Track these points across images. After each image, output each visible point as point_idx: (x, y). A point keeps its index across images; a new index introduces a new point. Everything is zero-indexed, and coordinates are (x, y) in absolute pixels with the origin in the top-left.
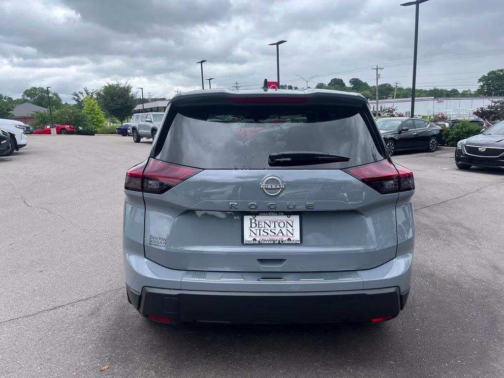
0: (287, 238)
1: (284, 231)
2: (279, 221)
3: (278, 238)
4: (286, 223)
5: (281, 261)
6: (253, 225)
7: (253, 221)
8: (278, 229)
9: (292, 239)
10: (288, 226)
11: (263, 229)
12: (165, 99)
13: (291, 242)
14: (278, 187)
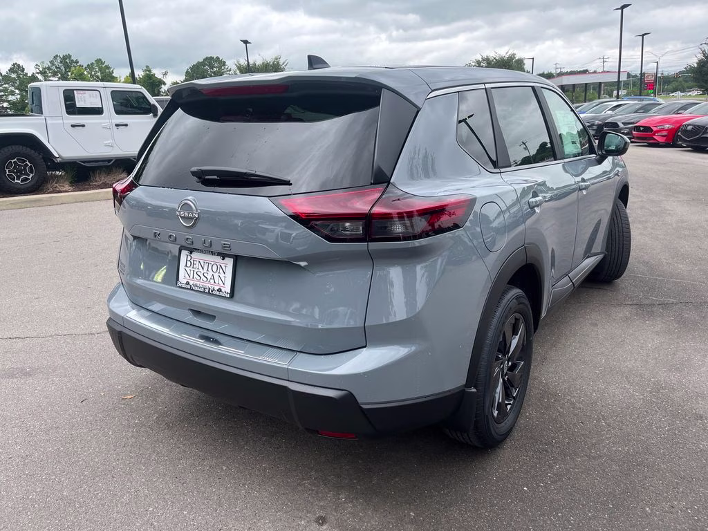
0: (217, 288)
1: (216, 276)
2: (213, 263)
3: (210, 286)
4: (219, 267)
5: (211, 317)
6: (189, 264)
7: (189, 258)
8: (211, 273)
9: (223, 290)
10: (221, 271)
11: (196, 270)
12: (587, 71)
13: (221, 294)
14: (190, 215)
